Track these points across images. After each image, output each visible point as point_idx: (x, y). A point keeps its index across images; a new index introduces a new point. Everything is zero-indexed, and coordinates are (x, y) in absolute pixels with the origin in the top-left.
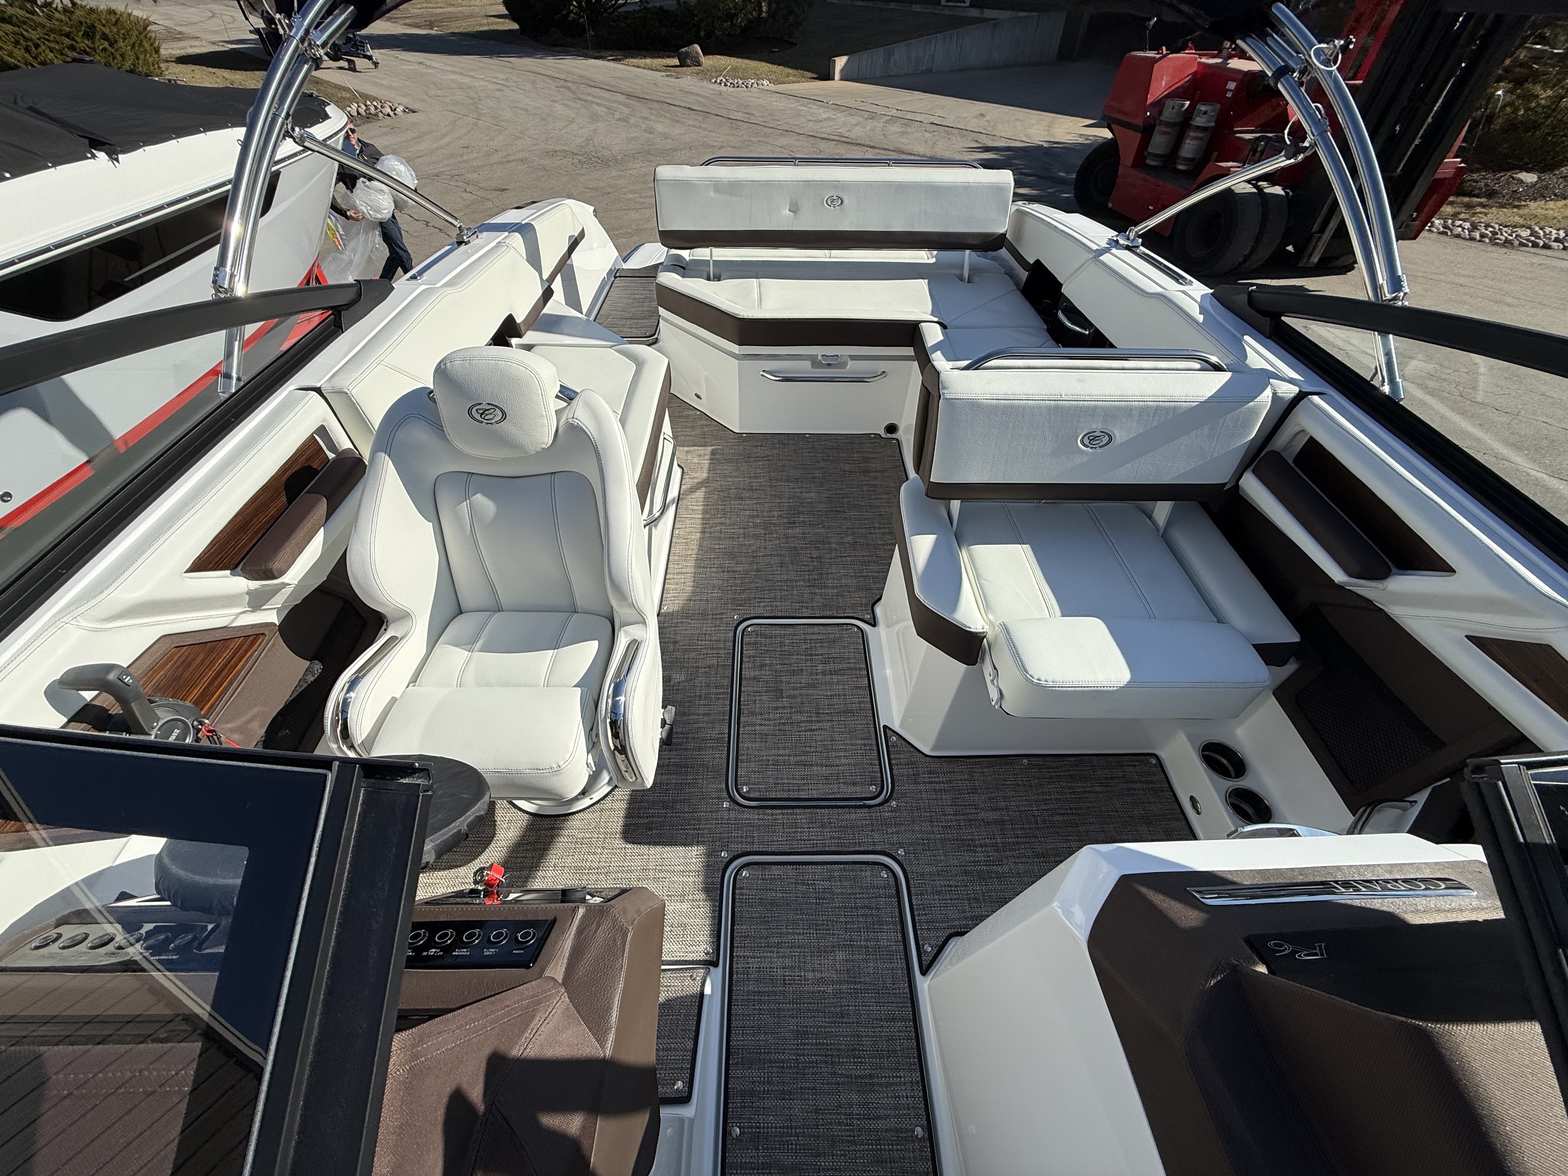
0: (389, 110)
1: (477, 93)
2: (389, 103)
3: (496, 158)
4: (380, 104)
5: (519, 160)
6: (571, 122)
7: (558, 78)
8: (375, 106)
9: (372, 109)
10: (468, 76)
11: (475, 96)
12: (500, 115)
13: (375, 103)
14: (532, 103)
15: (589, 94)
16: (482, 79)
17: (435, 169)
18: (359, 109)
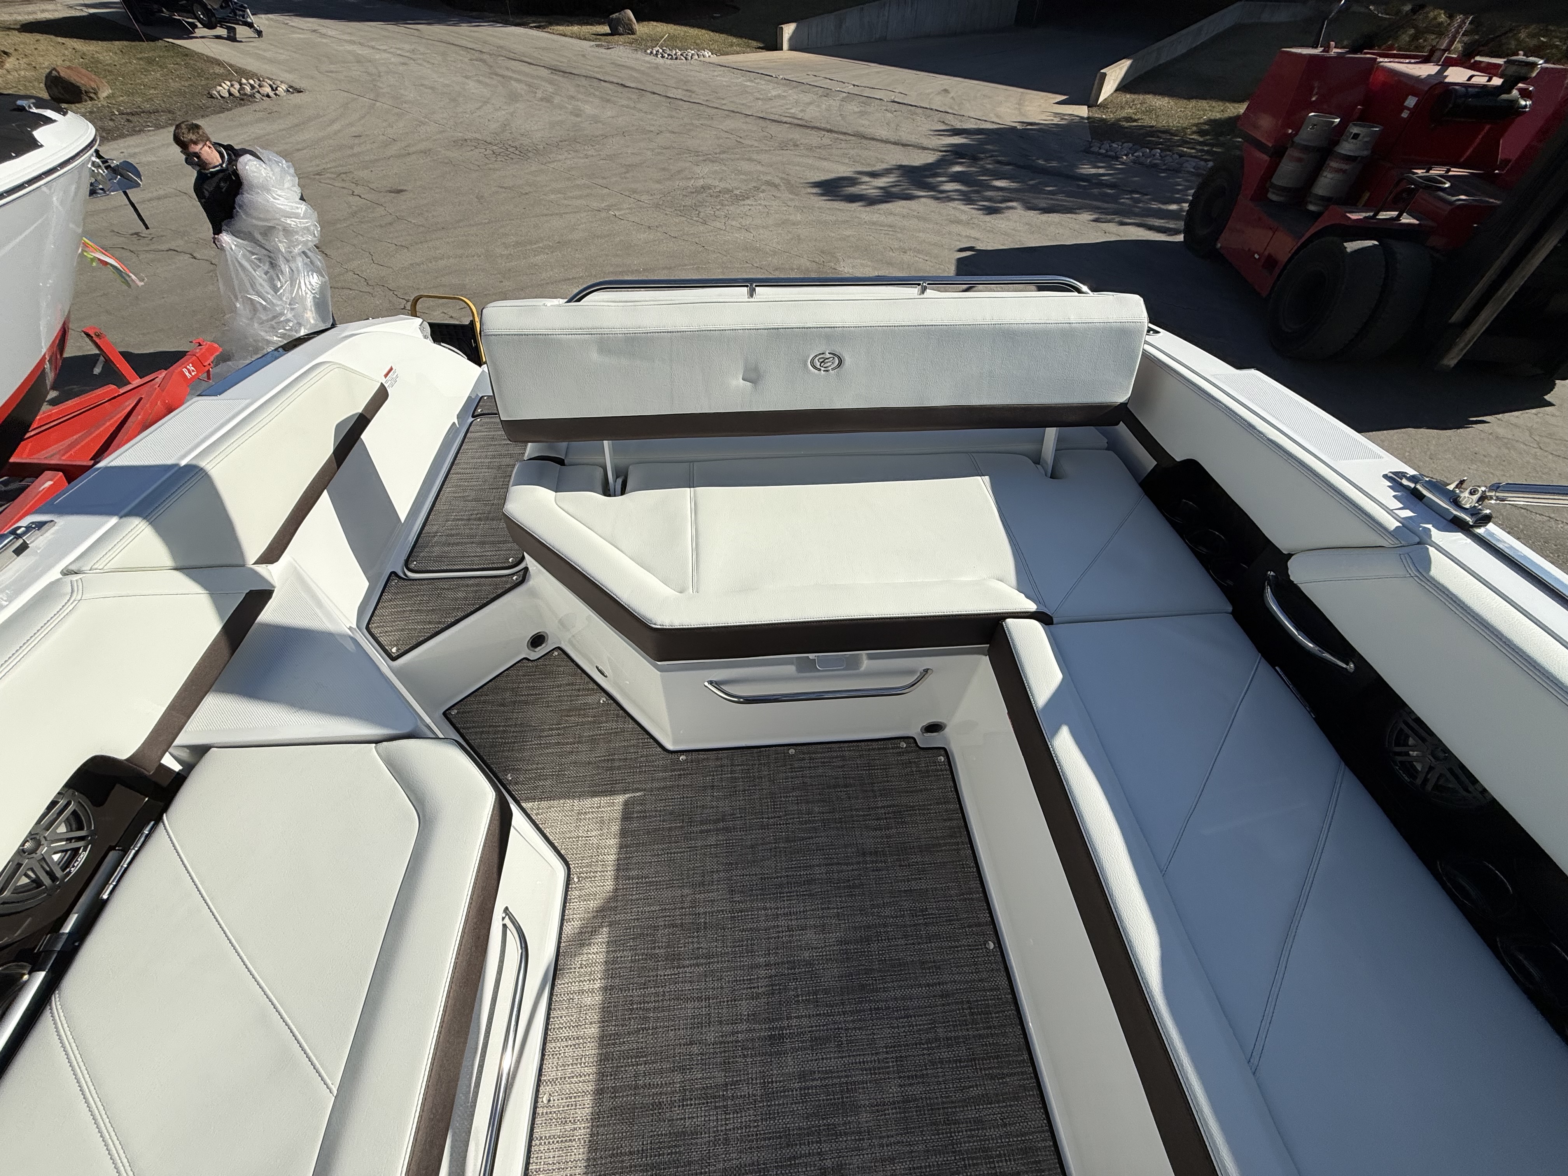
0: (268, 90)
1: (377, 68)
2: (269, 82)
3: (393, 150)
4: (258, 82)
5: (422, 152)
6: (486, 103)
7: (473, 49)
8: (251, 85)
9: (248, 89)
10: (369, 46)
11: (374, 71)
12: (402, 95)
13: (252, 82)
14: (441, 80)
15: (507, 69)
16: (385, 50)
17: (318, 166)
18: (232, 89)
